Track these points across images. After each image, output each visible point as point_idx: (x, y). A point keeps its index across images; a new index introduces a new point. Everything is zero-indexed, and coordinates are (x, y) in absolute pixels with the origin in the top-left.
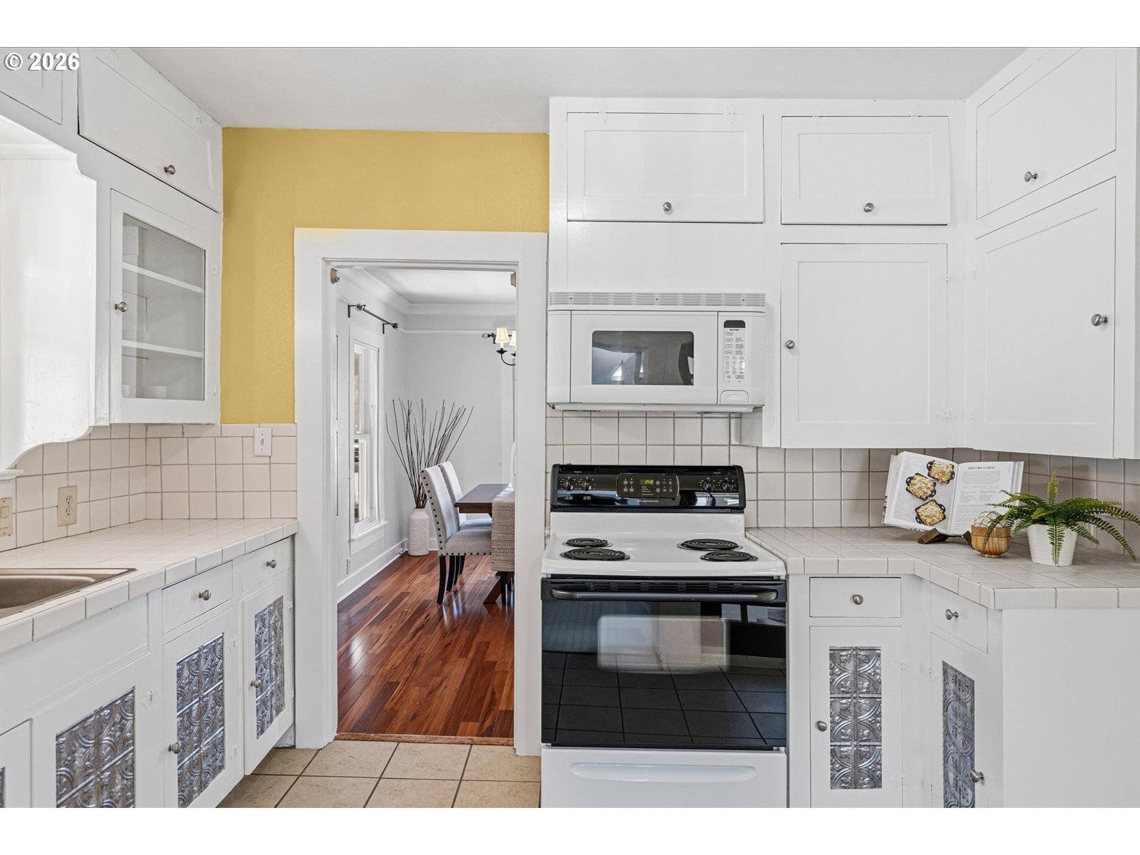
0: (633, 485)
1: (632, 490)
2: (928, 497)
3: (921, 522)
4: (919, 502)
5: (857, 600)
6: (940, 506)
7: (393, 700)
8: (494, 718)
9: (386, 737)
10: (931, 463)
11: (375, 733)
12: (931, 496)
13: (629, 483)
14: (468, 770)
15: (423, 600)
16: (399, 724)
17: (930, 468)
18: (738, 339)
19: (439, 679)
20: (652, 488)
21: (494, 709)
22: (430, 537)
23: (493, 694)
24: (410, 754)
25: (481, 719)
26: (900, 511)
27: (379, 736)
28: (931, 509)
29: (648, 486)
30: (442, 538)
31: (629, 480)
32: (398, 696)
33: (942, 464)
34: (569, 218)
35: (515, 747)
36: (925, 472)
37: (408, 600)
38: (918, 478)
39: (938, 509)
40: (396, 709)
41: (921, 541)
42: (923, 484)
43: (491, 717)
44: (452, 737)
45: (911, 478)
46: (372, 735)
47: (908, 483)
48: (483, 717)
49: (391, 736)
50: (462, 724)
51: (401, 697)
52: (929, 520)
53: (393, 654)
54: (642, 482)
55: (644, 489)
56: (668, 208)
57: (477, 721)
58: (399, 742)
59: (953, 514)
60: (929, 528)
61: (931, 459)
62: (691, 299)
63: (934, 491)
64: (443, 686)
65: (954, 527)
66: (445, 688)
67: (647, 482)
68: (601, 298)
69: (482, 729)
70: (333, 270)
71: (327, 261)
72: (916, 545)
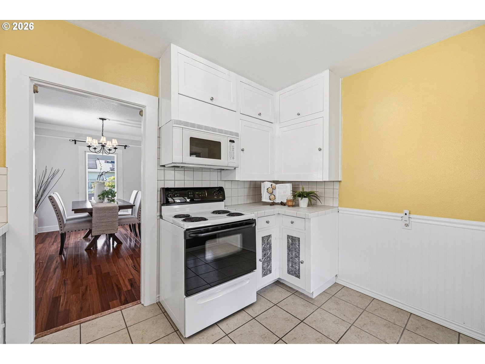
0: (193, 195)
1: (192, 196)
2: (271, 194)
3: (271, 200)
4: (270, 195)
5: (268, 222)
6: (274, 195)
7: (62, 305)
8: (124, 295)
9: (72, 324)
10: (272, 184)
11: (62, 325)
12: (272, 193)
13: (191, 194)
14: (127, 321)
15: (48, 255)
16: (75, 315)
17: (271, 186)
18: (233, 146)
19: (84, 287)
20: (198, 195)
21: (121, 292)
22: (39, 226)
23: (117, 286)
24: (90, 327)
25: (118, 298)
26: (265, 198)
27: (66, 325)
28: (272, 196)
29: (197, 194)
30: (62, 225)
31: (191, 193)
32: (65, 303)
33: (274, 184)
34: (179, 93)
35: (142, 303)
36: (270, 187)
37: (39, 257)
38: (269, 188)
39: (274, 196)
40: (68, 308)
41: (271, 205)
42: (270, 190)
43: (123, 295)
44: (110, 310)
45: (268, 189)
46: (61, 327)
47: (267, 190)
48: (119, 297)
49: (74, 323)
50: (110, 303)
51: (67, 302)
52: (272, 199)
53: (48, 284)
54: (195, 193)
55: (196, 195)
56: (212, 99)
57: (117, 299)
58: (80, 324)
59: (277, 197)
60: (272, 201)
61: (272, 183)
62: (221, 131)
63: (273, 192)
64: (88, 290)
65: (278, 201)
66: (90, 290)
67: (197, 193)
68: (193, 125)
69: (122, 302)
70: (35, 86)
71: (32, 79)
72: (269, 206)
